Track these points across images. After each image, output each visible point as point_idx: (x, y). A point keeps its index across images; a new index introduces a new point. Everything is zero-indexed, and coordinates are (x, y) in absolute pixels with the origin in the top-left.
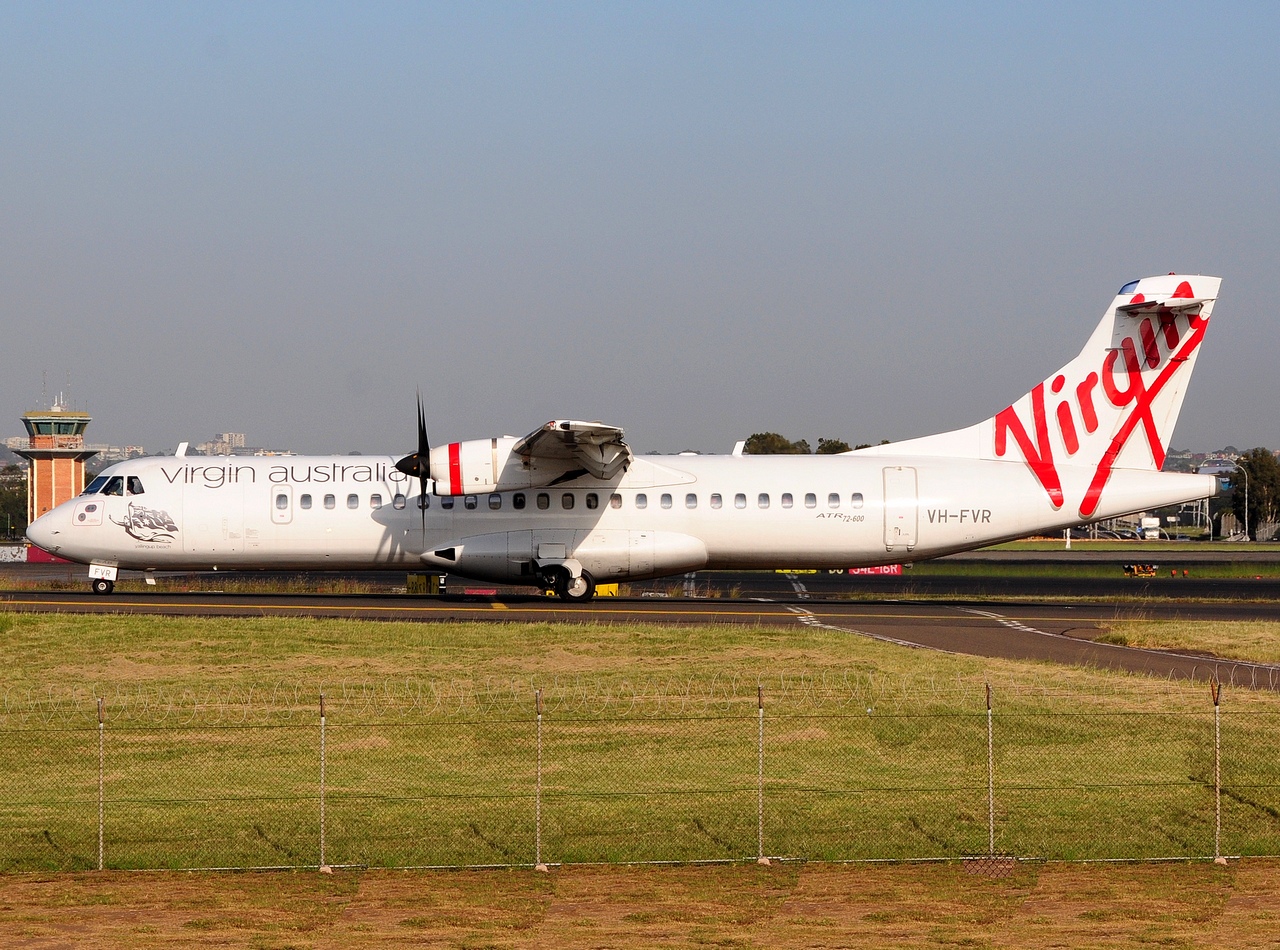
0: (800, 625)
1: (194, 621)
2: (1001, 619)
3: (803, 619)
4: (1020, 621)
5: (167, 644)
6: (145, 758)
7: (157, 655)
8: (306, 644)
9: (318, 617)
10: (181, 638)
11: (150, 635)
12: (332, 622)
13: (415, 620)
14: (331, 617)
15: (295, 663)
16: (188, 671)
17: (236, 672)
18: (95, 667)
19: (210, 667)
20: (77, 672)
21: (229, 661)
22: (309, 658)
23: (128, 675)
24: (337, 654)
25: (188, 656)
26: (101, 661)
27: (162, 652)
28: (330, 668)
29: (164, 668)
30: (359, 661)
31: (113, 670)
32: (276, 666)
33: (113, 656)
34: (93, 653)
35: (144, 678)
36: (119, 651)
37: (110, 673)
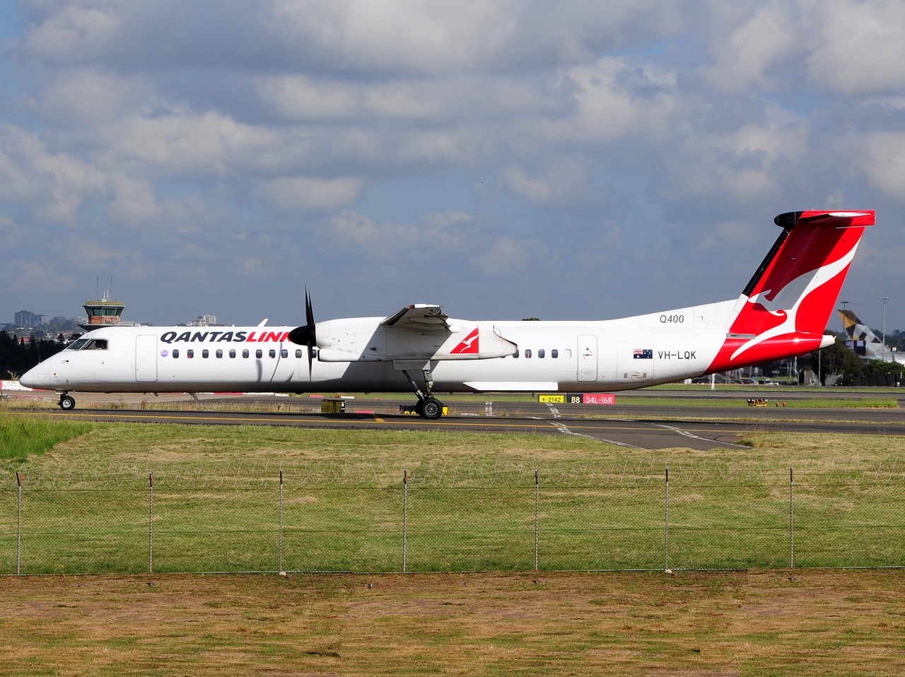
0: (559, 433)
1: (201, 427)
2: (678, 430)
3: (560, 429)
4: (690, 432)
5: (185, 440)
6: (173, 507)
7: (178, 447)
8: (267, 442)
9: (274, 425)
10: (193, 438)
11: (174, 436)
12: (282, 428)
13: (331, 428)
14: (281, 426)
15: (260, 453)
16: (197, 457)
17: (226, 458)
18: (143, 454)
19: (210, 455)
20: (132, 456)
21: (221, 451)
22: (269, 450)
23: (161, 459)
24: (285, 447)
25: (197, 448)
26: (146, 451)
27: (182, 445)
28: (281, 456)
29: (183, 455)
30: (299, 452)
31: (153, 456)
32: (250, 454)
33: (153, 447)
34: (141, 446)
35: (171, 460)
36: (156, 445)
37: (151, 458)
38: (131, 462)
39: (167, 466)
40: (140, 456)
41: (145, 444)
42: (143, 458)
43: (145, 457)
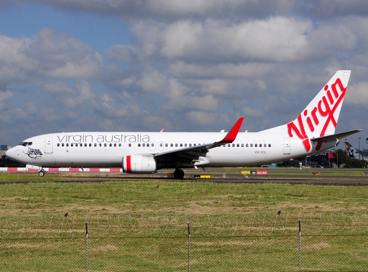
5: (217, 197)
6: (207, 253)
7: (211, 202)
10: (223, 194)
11: (207, 193)
16: (227, 210)
18: (181, 208)
20: (172, 210)
22: (288, 204)
23: (197, 212)
24: (302, 201)
25: (227, 203)
26: (183, 205)
27: (214, 200)
29: (215, 208)
33: (189, 202)
34: (179, 201)
35: (205, 213)
36: (192, 200)
37: (188, 211)
38: (171, 215)
39: (202, 218)
40: (179, 210)
41: (182, 200)
42: (181, 212)
43: (183, 211)
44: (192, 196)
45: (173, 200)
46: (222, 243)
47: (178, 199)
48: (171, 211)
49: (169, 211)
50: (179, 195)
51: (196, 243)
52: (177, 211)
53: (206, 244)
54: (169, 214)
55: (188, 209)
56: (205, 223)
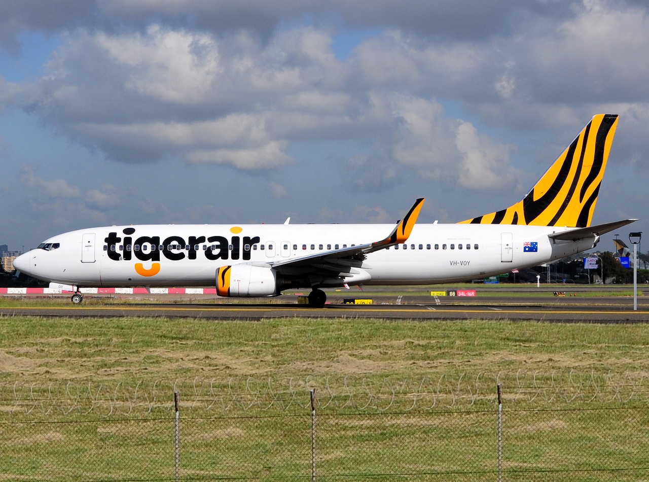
7: (376, 352)
15: (491, 359)
16: (401, 366)
17: (441, 366)
18: (324, 363)
19: (420, 363)
20: (309, 367)
21: (436, 357)
22: (504, 354)
23: (351, 370)
24: (527, 350)
25: (402, 353)
26: (329, 358)
28: (521, 363)
29: (381, 363)
30: (545, 357)
31: (339, 366)
32: (476, 361)
33: (339, 353)
34: (323, 351)
35: (365, 372)
36: (345, 350)
37: (336, 368)
39: (355, 380)
40: (321, 367)
41: (328, 349)
42: (324, 370)
43: (328, 367)
44: (345, 342)
45: (313, 349)
46: (388, 422)
47: (321, 347)
48: (307, 368)
49: (305, 367)
50: (323, 341)
51: (345, 421)
52: (318, 369)
53: (362, 423)
54: (304, 373)
55: (336, 365)
56: (362, 389)
